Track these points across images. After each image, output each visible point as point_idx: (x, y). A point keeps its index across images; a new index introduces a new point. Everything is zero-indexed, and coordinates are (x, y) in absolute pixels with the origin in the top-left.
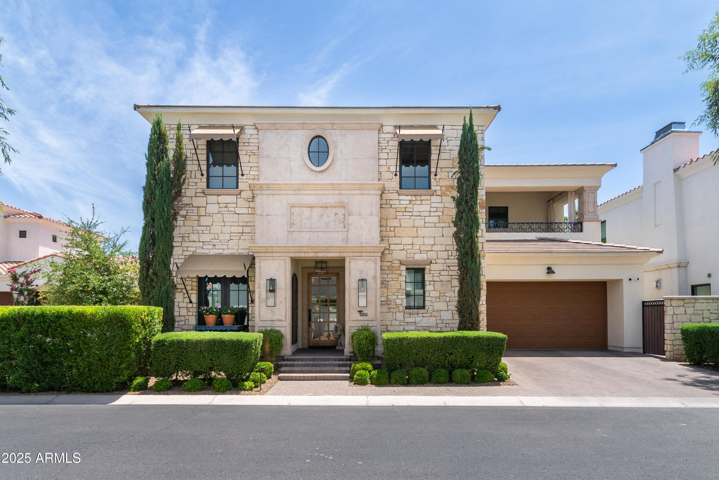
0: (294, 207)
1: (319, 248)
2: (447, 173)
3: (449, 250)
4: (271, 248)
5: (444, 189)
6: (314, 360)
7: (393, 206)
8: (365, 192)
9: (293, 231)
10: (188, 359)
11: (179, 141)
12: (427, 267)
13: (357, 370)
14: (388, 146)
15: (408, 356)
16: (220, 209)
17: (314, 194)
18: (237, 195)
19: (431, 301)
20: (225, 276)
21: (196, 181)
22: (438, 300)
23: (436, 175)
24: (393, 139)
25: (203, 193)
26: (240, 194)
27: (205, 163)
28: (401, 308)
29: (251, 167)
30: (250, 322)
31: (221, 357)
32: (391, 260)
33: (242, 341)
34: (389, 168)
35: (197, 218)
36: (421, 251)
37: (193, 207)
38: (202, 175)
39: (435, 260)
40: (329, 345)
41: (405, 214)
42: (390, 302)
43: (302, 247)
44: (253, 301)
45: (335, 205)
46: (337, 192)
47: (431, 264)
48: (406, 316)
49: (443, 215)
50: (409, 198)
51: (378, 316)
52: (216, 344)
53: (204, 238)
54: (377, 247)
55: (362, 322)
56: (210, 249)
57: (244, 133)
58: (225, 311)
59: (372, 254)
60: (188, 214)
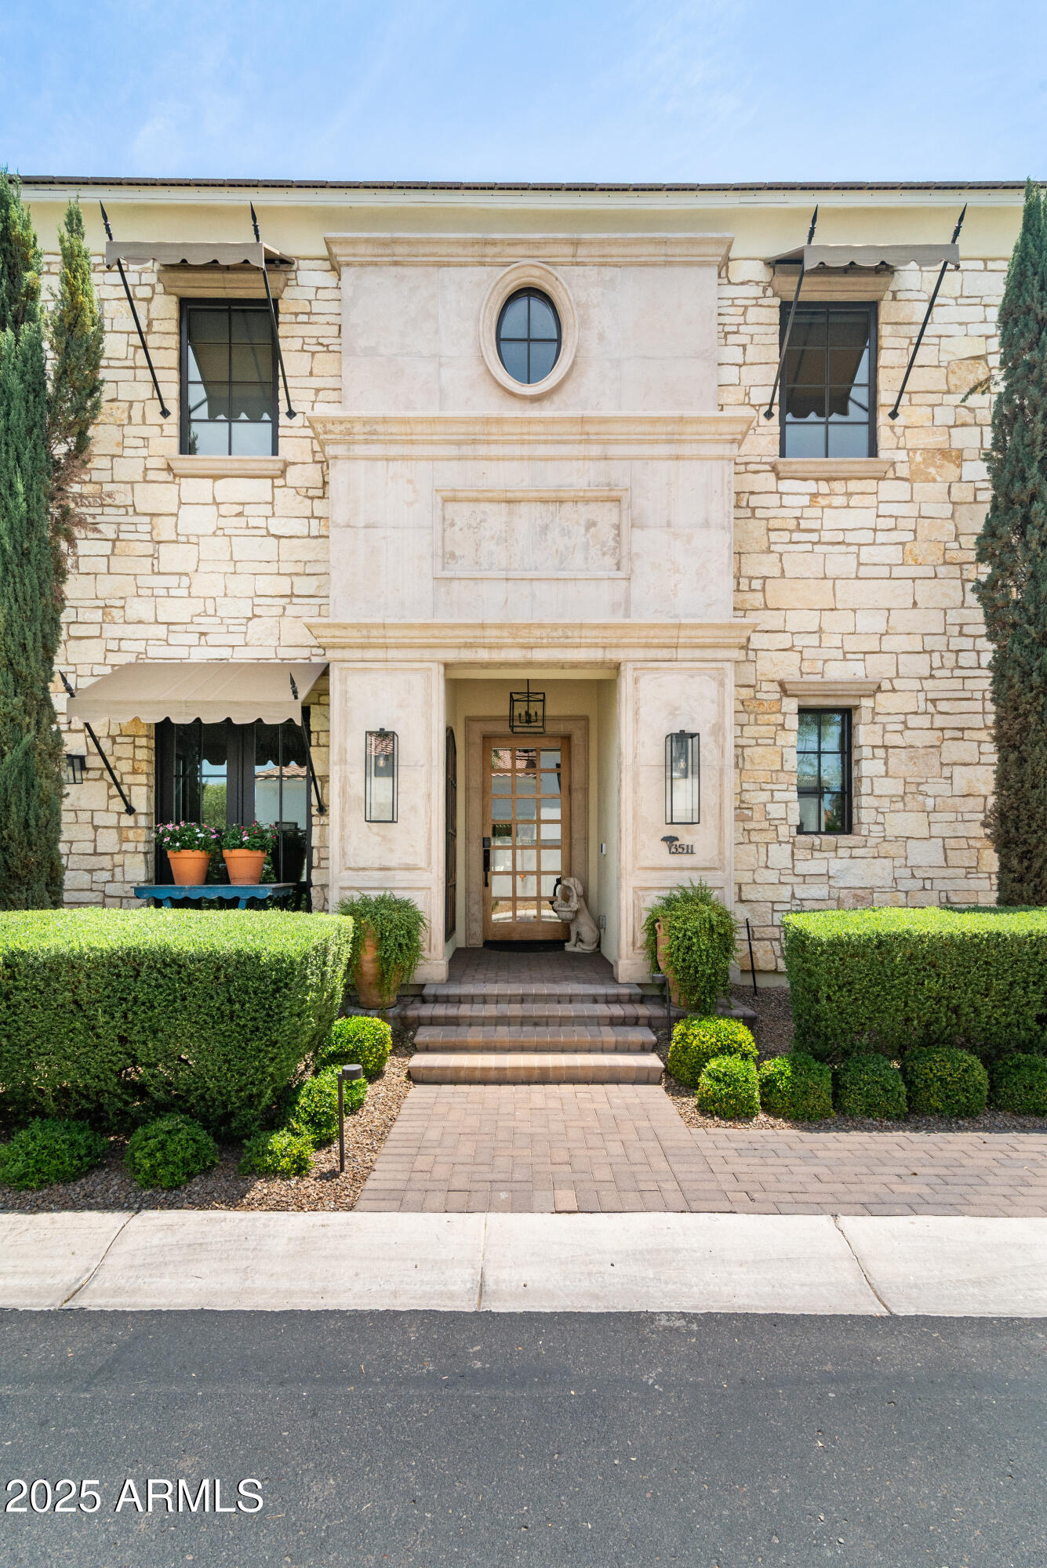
0: (454, 500)
1: (537, 633)
2: (930, 409)
3: (933, 651)
4: (381, 631)
5: (919, 458)
6: (522, 999)
7: (759, 513)
8: (687, 450)
9: (452, 579)
10: (24, 1038)
11: (72, 258)
12: (866, 703)
13: (707, 1056)
14: (746, 323)
15: (906, 1004)
16: (222, 522)
17: (521, 458)
18: (273, 478)
19: (876, 809)
20: (228, 720)
21: (144, 431)
22: (900, 805)
23: (894, 415)
24: (760, 302)
25: (169, 469)
26: (283, 473)
27: (174, 375)
28: (783, 830)
29: (318, 390)
30: (314, 872)
31: (168, 1030)
32: (753, 682)
33: (258, 957)
34: (747, 394)
35: (149, 548)
36: (845, 653)
37: (136, 513)
38: (165, 413)
39: (891, 680)
40: (540, 937)
41: (796, 537)
42: (749, 813)
43: (483, 626)
44: (322, 809)
45: (589, 494)
46: (595, 450)
47: (878, 695)
48: (799, 854)
49: (915, 539)
50: (811, 486)
51: (727, 854)
52: (144, 969)
53: (172, 610)
54: (731, 626)
55: (676, 873)
56: (190, 646)
57: (293, 283)
58: (234, 837)
59: (709, 654)
60: (122, 536)
